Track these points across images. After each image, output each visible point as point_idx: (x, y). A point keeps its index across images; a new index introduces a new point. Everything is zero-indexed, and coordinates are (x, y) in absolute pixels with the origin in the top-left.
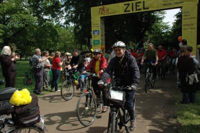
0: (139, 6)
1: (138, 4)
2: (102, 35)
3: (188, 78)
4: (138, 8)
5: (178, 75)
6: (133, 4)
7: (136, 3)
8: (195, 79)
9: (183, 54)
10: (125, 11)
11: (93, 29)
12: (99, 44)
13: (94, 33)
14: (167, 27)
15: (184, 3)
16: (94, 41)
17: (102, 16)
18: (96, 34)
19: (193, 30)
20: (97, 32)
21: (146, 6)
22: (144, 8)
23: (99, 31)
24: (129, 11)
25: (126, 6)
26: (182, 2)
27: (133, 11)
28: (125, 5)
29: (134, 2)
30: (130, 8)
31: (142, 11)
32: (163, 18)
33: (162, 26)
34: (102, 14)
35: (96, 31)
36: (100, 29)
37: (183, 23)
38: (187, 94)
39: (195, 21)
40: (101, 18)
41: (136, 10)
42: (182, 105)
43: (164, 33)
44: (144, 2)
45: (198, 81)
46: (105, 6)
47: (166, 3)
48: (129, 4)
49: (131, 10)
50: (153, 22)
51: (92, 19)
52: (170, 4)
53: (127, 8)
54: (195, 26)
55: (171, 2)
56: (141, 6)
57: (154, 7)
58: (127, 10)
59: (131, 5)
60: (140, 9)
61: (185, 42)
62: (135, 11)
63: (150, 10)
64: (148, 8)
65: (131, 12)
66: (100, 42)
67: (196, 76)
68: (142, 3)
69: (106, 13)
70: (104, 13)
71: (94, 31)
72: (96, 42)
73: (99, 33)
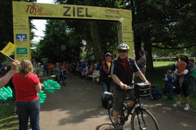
0: (81, 12)
1: (80, 10)
4: (80, 14)
6: (74, 8)
7: (78, 8)
12: (27, 53)
13: (18, 38)
16: (18, 49)
17: (32, 15)
18: (21, 40)
20: (24, 37)
21: (89, 13)
23: (26, 35)
24: (70, 15)
27: (74, 15)
28: (64, 7)
29: (76, 7)
30: (70, 12)
31: (85, 18)
34: (31, 13)
35: (21, 35)
36: (28, 33)
37: (123, 36)
41: (78, 16)
47: (108, 14)
49: (72, 15)
51: (14, 18)
52: (112, 16)
53: (68, 10)
56: (83, 12)
57: (97, 17)
58: (68, 13)
59: (72, 9)
60: (83, 16)
62: (76, 17)
63: (93, 18)
64: (91, 16)
65: (72, 17)
66: (29, 50)
68: (85, 9)
69: (37, 13)
70: (34, 12)
71: (17, 35)
72: (20, 50)
73: (26, 38)
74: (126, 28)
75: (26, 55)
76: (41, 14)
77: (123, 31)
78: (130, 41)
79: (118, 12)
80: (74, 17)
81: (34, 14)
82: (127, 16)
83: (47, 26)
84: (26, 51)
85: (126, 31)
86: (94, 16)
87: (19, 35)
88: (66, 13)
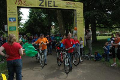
0: (50, 4)
1: (50, 2)
4: (50, 5)
6: (46, 1)
7: (49, 1)
10: (40, 5)
11: (9, 16)
12: (16, 30)
15: (77, 8)
17: (19, 6)
18: (12, 21)
20: (14, 19)
21: (56, 5)
23: (15, 18)
24: (43, 6)
25: (41, 2)
26: (76, 7)
27: (46, 6)
30: (44, 4)
31: (53, 7)
34: (18, 4)
35: (12, 18)
36: (16, 17)
37: (77, 20)
41: (49, 6)
44: (54, 2)
47: (68, 5)
48: (43, 1)
51: (7, 7)
52: (70, 7)
56: (52, 4)
57: (60, 7)
60: (52, 6)
64: (57, 7)
65: (45, 7)
66: (17, 28)
68: (53, 2)
69: (22, 4)
70: (21, 3)
71: (9, 18)
74: (79, 15)
75: (15, 31)
76: (25, 5)
77: (77, 16)
78: (82, 22)
79: (74, 4)
81: (21, 5)
82: (80, 7)
83: (30, 13)
84: (15, 28)
85: (79, 16)
86: (59, 7)
87: (11, 18)
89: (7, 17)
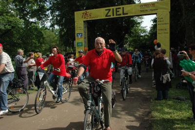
0: (119, 11)
1: (118, 10)
2: (85, 38)
3: (163, 77)
4: (118, 13)
5: (153, 75)
6: (113, 9)
8: (168, 78)
9: (158, 56)
10: (106, 16)
11: (76, 32)
12: (82, 46)
14: (145, 31)
15: (159, 10)
16: (78, 43)
18: (79, 37)
19: (166, 34)
20: (81, 35)
21: (125, 12)
22: (124, 14)
24: (110, 16)
25: (108, 11)
26: (157, 9)
27: (113, 15)
28: (106, 10)
29: (115, 8)
30: (111, 13)
31: (122, 16)
32: (141, 22)
33: (140, 29)
34: (85, 18)
35: (79, 34)
36: (83, 32)
37: (158, 28)
38: (161, 92)
39: (168, 27)
40: (84, 21)
41: (117, 15)
42: (156, 101)
43: (142, 36)
45: (170, 80)
46: (88, 11)
48: (110, 10)
49: (112, 15)
50: (133, 26)
51: (75, 23)
52: (147, 11)
53: (108, 13)
54: (168, 31)
55: (147, 9)
56: (121, 11)
57: (132, 13)
58: (108, 15)
59: (111, 10)
60: (120, 15)
61: (159, 45)
62: (115, 16)
63: (129, 15)
64: (127, 14)
65: (112, 17)
66: (83, 44)
67: (169, 75)
68: (122, 9)
70: (87, 17)
71: (77, 34)
72: (79, 44)
73: (82, 36)
74: (162, 20)
75: (82, 47)
76: (91, 18)
80: (114, 17)
82: (164, 7)
88: (107, 14)
89: (75, 33)
